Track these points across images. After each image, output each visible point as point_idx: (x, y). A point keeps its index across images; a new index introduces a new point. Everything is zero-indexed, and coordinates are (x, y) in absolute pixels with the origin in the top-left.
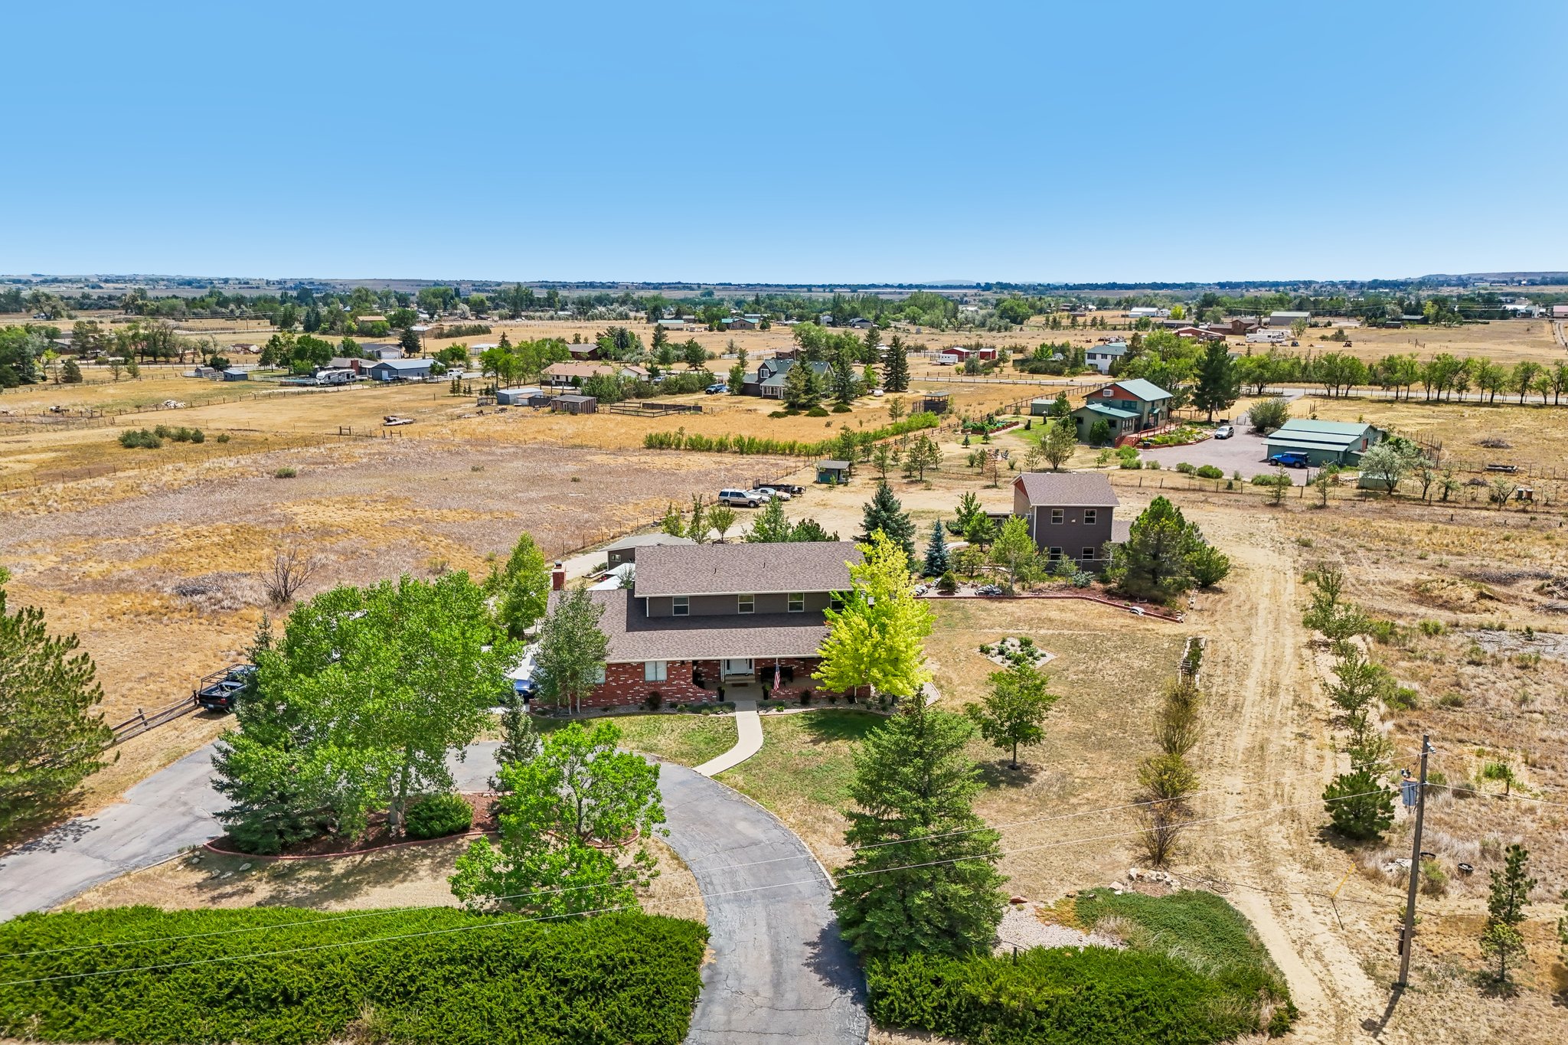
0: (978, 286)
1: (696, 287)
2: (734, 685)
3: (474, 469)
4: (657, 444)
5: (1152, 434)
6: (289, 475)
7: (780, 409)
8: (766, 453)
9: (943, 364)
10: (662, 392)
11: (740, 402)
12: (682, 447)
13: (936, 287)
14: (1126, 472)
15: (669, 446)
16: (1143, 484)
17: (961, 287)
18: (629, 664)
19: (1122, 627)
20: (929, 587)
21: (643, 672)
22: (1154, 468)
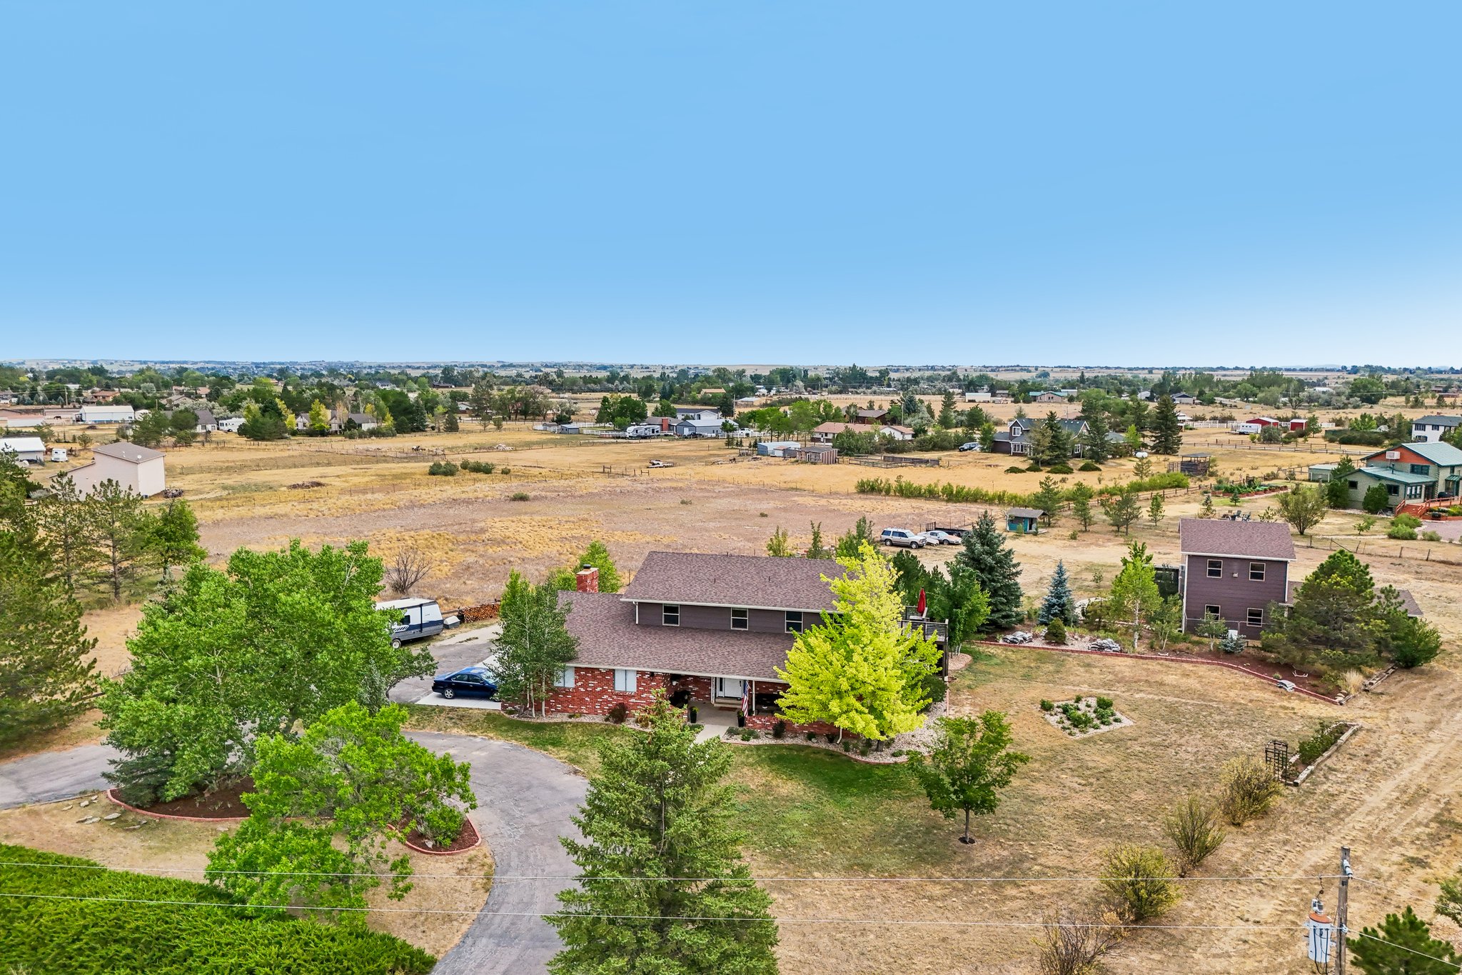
0: (1344, 368)
1: (1033, 369)
2: (721, 709)
3: (683, 502)
4: (868, 489)
5: (1447, 503)
6: (523, 498)
7: (1024, 466)
8: (975, 501)
9: (1241, 433)
10: (914, 449)
11: (987, 458)
12: (892, 493)
13: (1294, 370)
14: (1393, 542)
15: (880, 491)
16: (1403, 555)
17: (1322, 370)
18: (598, 669)
19: (1251, 701)
20: (1036, 636)
21: (613, 679)
22: (1431, 539)
